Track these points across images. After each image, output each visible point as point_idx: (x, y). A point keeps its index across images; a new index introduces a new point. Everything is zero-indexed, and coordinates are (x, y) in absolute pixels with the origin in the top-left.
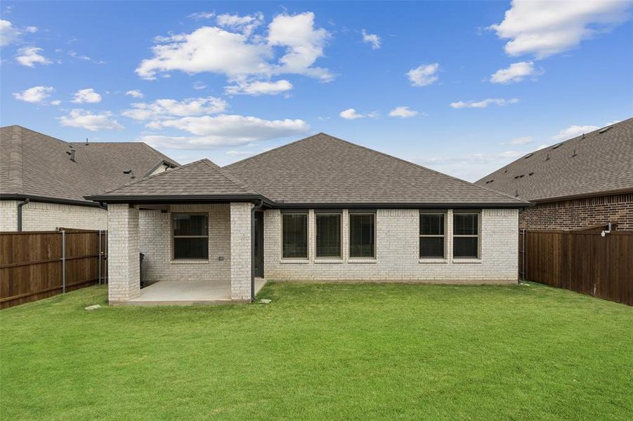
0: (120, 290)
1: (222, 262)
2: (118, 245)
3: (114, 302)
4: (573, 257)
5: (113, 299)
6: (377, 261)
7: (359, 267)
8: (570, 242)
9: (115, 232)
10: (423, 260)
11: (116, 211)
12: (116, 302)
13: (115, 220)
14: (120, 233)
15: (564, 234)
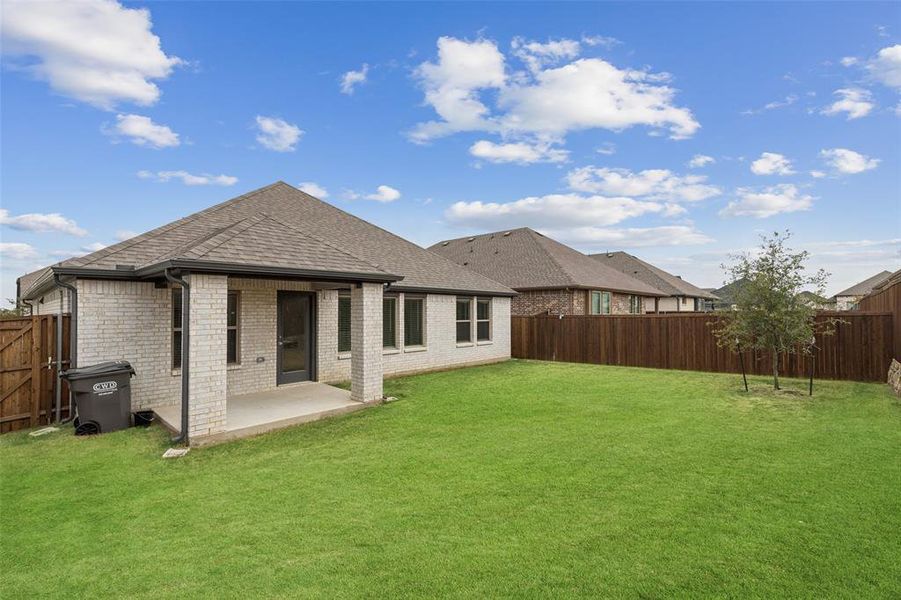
0: (211, 415)
1: (263, 365)
2: (209, 343)
3: (199, 438)
4: (538, 334)
5: (198, 434)
6: (428, 348)
7: (414, 356)
8: (535, 324)
9: (205, 322)
10: (460, 345)
11: (206, 286)
12: (205, 437)
13: (205, 301)
14: (213, 322)
15: (531, 318)
